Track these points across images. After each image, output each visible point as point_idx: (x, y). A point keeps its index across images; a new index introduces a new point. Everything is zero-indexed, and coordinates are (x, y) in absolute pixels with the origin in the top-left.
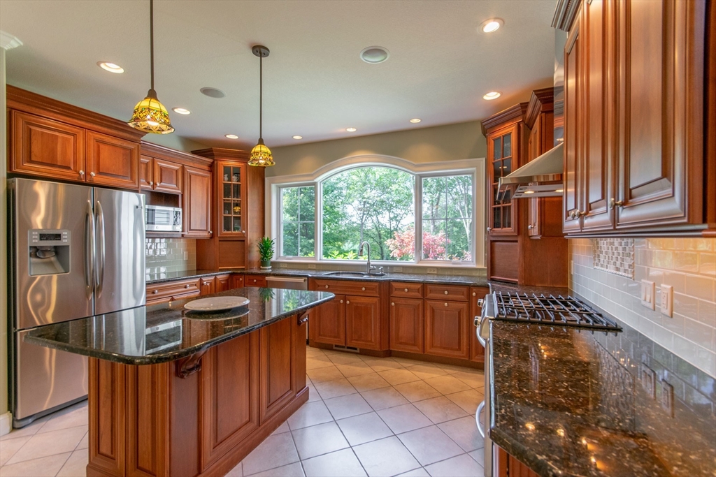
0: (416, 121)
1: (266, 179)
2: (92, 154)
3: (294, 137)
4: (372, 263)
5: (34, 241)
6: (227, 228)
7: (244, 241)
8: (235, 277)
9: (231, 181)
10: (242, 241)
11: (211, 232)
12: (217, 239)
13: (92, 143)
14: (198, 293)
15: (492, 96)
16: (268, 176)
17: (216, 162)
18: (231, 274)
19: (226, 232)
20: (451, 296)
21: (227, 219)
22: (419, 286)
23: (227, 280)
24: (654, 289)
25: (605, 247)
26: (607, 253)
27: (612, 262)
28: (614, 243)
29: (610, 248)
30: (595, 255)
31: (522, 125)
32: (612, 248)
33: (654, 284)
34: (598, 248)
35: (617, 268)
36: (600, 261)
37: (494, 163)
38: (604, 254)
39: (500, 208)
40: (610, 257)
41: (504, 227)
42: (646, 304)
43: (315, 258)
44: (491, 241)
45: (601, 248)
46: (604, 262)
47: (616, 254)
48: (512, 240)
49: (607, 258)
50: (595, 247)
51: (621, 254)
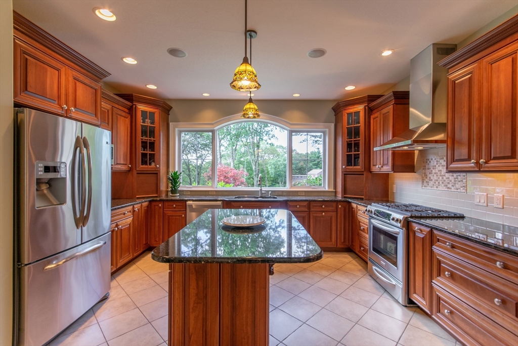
0: (297, 95)
1: (171, 124)
2: (71, 90)
3: (204, 94)
5: (40, 173)
6: (144, 162)
7: (157, 174)
8: (154, 204)
9: (144, 123)
10: (156, 174)
11: (130, 166)
12: (135, 172)
13: (71, 79)
14: (132, 218)
15: (350, 88)
16: (172, 122)
17: (134, 106)
18: (150, 202)
19: (144, 166)
20: (328, 209)
21: (144, 155)
22: (305, 204)
23: (148, 207)
24: (487, 197)
25: (435, 177)
26: (437, 180)
27: (443, 185)
28: (445, 176)
29: (441, 178)
30: (423, 182)
31: (367, 108)
32: (443, 178)
33: (487, 194)
34: (427, 178)
35: (448, 188)
36: (428, 185)
37: (347, 128)
38: (433, 181)
39: (352, 154)
40: (441, 182)
41: (354, 166)
42: (479, 204)
43: (212, 187)
44: (345, 174)
45: (430, 178)
46: (433, 185)
47: (447, 181)
48: (360, 173)
49: (437, 182)
50: (423, 177)
51: (453, 181)
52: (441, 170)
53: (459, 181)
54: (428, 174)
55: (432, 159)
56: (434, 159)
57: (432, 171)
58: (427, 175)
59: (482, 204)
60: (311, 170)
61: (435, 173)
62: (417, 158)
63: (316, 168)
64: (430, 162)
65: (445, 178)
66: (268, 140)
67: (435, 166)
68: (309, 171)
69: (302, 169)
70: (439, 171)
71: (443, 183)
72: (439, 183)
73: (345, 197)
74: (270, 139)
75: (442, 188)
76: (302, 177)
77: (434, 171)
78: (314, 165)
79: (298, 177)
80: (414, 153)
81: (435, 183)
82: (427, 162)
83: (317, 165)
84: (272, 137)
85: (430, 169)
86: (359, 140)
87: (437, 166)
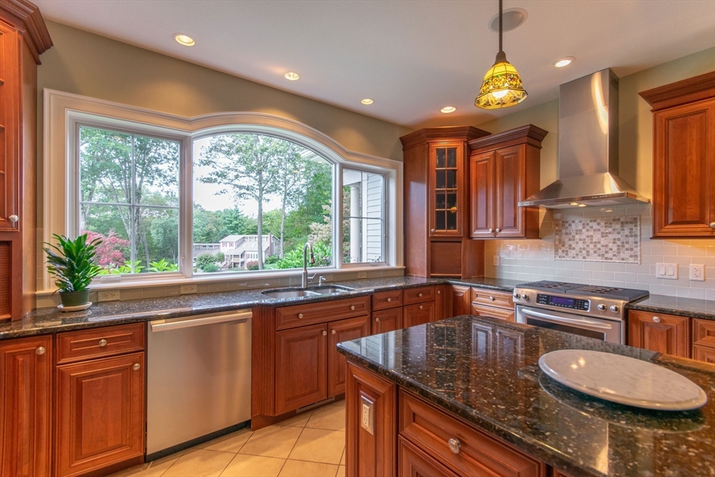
4: (309, 272)
10: (6, 244)
15: (447, 110)
24: (678, 268)
25: (581, 245)
26: (584, 249)
27: (596, 255)
28: (599, 242)
29: (592, 246)
30: (556, 251)
31: (466, 144)
32: (595, 246)
33: (678, 265)
34: (563, 246)
35: (606, 258)
36: (567, 254)
37: (436, 170)
38: (577, 249)
39: (444, 211)
40: (592, 252)
41: (448, 229)
42: (665, 277)
43: (181, 273)
44: (432, 242)
45: (570, 245)
46: (577, 255)
47: (603, 249)
48: (457, 240)
49: (584, 252)
50: (556, 245)
51: (615, 249)
52: (592, 236)
53: (627, 249)
54: (566, 240)
55: (573, 222)
56: (577, 221)
57: (574, 237)
58: (564, 242)
59: (669, 277)
60: (226, 236)
61: (580, 240)
62: (544, 220)
63: (232, 233)
64: (570, 225)
65: (599, 246)
66: (164, 185)
67: (581, 231)
68: (223, 238)
69: (211, 235)
70: (588, 237)
71: (595, 252)
72: (588, 252)
73: (432, 277)
74: (167, 184)
75: (594, 258)
76: (211, 246)
77: (577, 237)
78: (231, 228)
79: (205, 246)
80: (538, 213)
81: (580, 252)
82: (563, 225)
83: (234, 229)
84: (171, 181)
85: (570, 234)
86: (455, 190)
87: (584, 230)
